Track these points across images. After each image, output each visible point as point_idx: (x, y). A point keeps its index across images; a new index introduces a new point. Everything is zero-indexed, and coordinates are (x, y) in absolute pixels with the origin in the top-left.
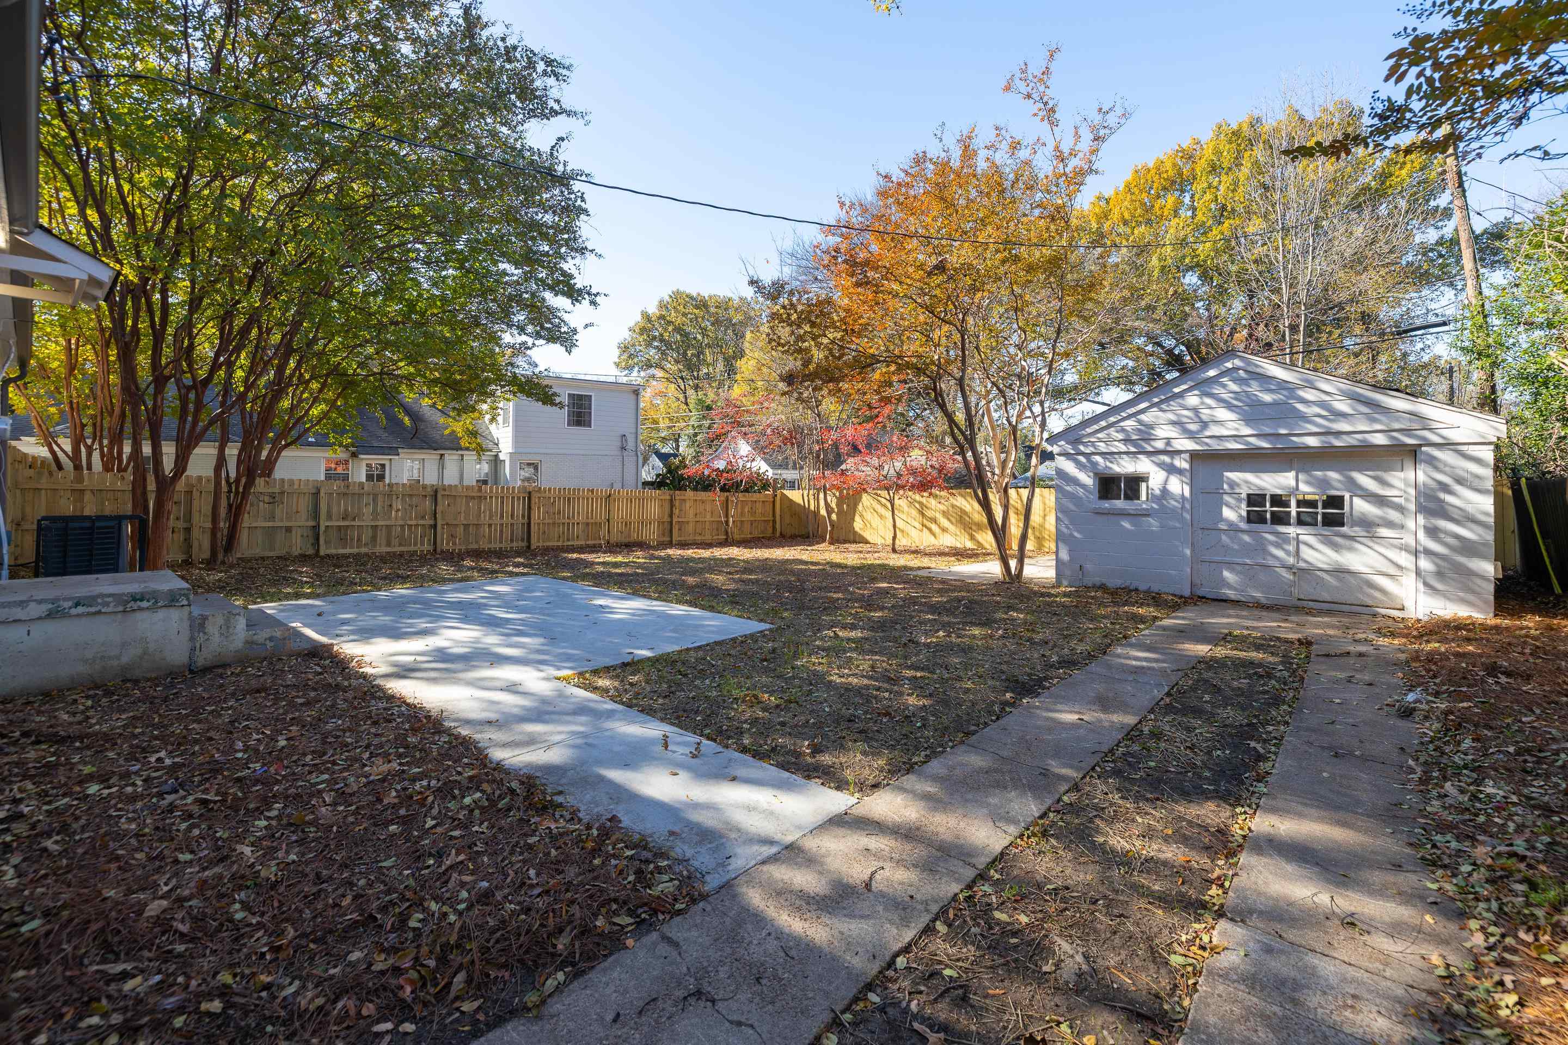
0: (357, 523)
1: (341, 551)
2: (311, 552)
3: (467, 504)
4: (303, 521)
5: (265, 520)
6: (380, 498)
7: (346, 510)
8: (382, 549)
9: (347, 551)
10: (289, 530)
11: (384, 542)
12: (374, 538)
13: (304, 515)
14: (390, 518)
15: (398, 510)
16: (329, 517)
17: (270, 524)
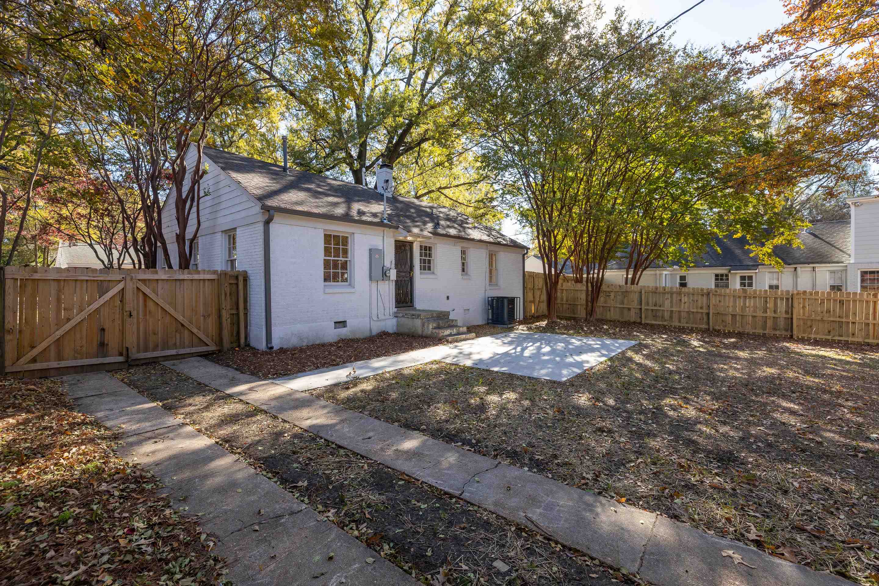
0: (662, 308)
1: (654, 322)
2: (639, 320)
3: (735, 302)
4: (635, 305)
5: (620, 304)
6: (675, 295)
7: (656, 302)
8: (676, 324)
9: (657, 323)
10: (629, 309)
11: (677, 321)
12: (671, 317)
13: (636, 302)
14: (680, 307)
15: (685, 303)
16: (648, 304)
17: (622, 306)
